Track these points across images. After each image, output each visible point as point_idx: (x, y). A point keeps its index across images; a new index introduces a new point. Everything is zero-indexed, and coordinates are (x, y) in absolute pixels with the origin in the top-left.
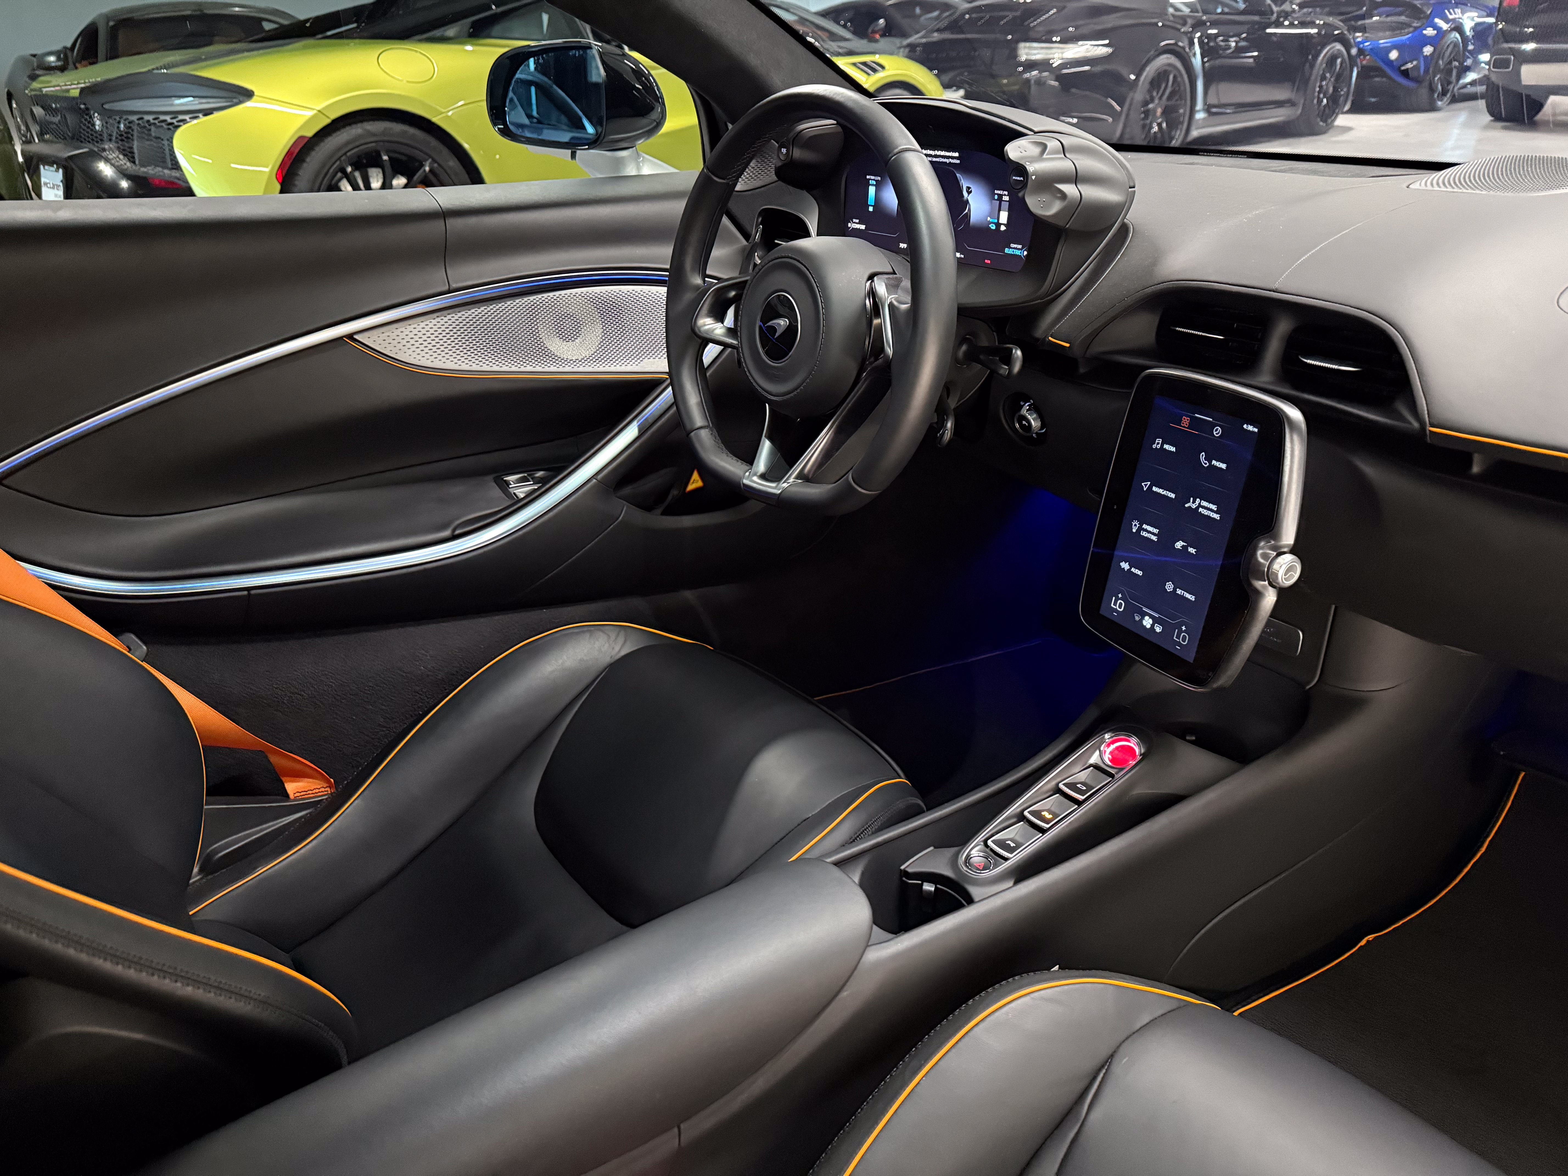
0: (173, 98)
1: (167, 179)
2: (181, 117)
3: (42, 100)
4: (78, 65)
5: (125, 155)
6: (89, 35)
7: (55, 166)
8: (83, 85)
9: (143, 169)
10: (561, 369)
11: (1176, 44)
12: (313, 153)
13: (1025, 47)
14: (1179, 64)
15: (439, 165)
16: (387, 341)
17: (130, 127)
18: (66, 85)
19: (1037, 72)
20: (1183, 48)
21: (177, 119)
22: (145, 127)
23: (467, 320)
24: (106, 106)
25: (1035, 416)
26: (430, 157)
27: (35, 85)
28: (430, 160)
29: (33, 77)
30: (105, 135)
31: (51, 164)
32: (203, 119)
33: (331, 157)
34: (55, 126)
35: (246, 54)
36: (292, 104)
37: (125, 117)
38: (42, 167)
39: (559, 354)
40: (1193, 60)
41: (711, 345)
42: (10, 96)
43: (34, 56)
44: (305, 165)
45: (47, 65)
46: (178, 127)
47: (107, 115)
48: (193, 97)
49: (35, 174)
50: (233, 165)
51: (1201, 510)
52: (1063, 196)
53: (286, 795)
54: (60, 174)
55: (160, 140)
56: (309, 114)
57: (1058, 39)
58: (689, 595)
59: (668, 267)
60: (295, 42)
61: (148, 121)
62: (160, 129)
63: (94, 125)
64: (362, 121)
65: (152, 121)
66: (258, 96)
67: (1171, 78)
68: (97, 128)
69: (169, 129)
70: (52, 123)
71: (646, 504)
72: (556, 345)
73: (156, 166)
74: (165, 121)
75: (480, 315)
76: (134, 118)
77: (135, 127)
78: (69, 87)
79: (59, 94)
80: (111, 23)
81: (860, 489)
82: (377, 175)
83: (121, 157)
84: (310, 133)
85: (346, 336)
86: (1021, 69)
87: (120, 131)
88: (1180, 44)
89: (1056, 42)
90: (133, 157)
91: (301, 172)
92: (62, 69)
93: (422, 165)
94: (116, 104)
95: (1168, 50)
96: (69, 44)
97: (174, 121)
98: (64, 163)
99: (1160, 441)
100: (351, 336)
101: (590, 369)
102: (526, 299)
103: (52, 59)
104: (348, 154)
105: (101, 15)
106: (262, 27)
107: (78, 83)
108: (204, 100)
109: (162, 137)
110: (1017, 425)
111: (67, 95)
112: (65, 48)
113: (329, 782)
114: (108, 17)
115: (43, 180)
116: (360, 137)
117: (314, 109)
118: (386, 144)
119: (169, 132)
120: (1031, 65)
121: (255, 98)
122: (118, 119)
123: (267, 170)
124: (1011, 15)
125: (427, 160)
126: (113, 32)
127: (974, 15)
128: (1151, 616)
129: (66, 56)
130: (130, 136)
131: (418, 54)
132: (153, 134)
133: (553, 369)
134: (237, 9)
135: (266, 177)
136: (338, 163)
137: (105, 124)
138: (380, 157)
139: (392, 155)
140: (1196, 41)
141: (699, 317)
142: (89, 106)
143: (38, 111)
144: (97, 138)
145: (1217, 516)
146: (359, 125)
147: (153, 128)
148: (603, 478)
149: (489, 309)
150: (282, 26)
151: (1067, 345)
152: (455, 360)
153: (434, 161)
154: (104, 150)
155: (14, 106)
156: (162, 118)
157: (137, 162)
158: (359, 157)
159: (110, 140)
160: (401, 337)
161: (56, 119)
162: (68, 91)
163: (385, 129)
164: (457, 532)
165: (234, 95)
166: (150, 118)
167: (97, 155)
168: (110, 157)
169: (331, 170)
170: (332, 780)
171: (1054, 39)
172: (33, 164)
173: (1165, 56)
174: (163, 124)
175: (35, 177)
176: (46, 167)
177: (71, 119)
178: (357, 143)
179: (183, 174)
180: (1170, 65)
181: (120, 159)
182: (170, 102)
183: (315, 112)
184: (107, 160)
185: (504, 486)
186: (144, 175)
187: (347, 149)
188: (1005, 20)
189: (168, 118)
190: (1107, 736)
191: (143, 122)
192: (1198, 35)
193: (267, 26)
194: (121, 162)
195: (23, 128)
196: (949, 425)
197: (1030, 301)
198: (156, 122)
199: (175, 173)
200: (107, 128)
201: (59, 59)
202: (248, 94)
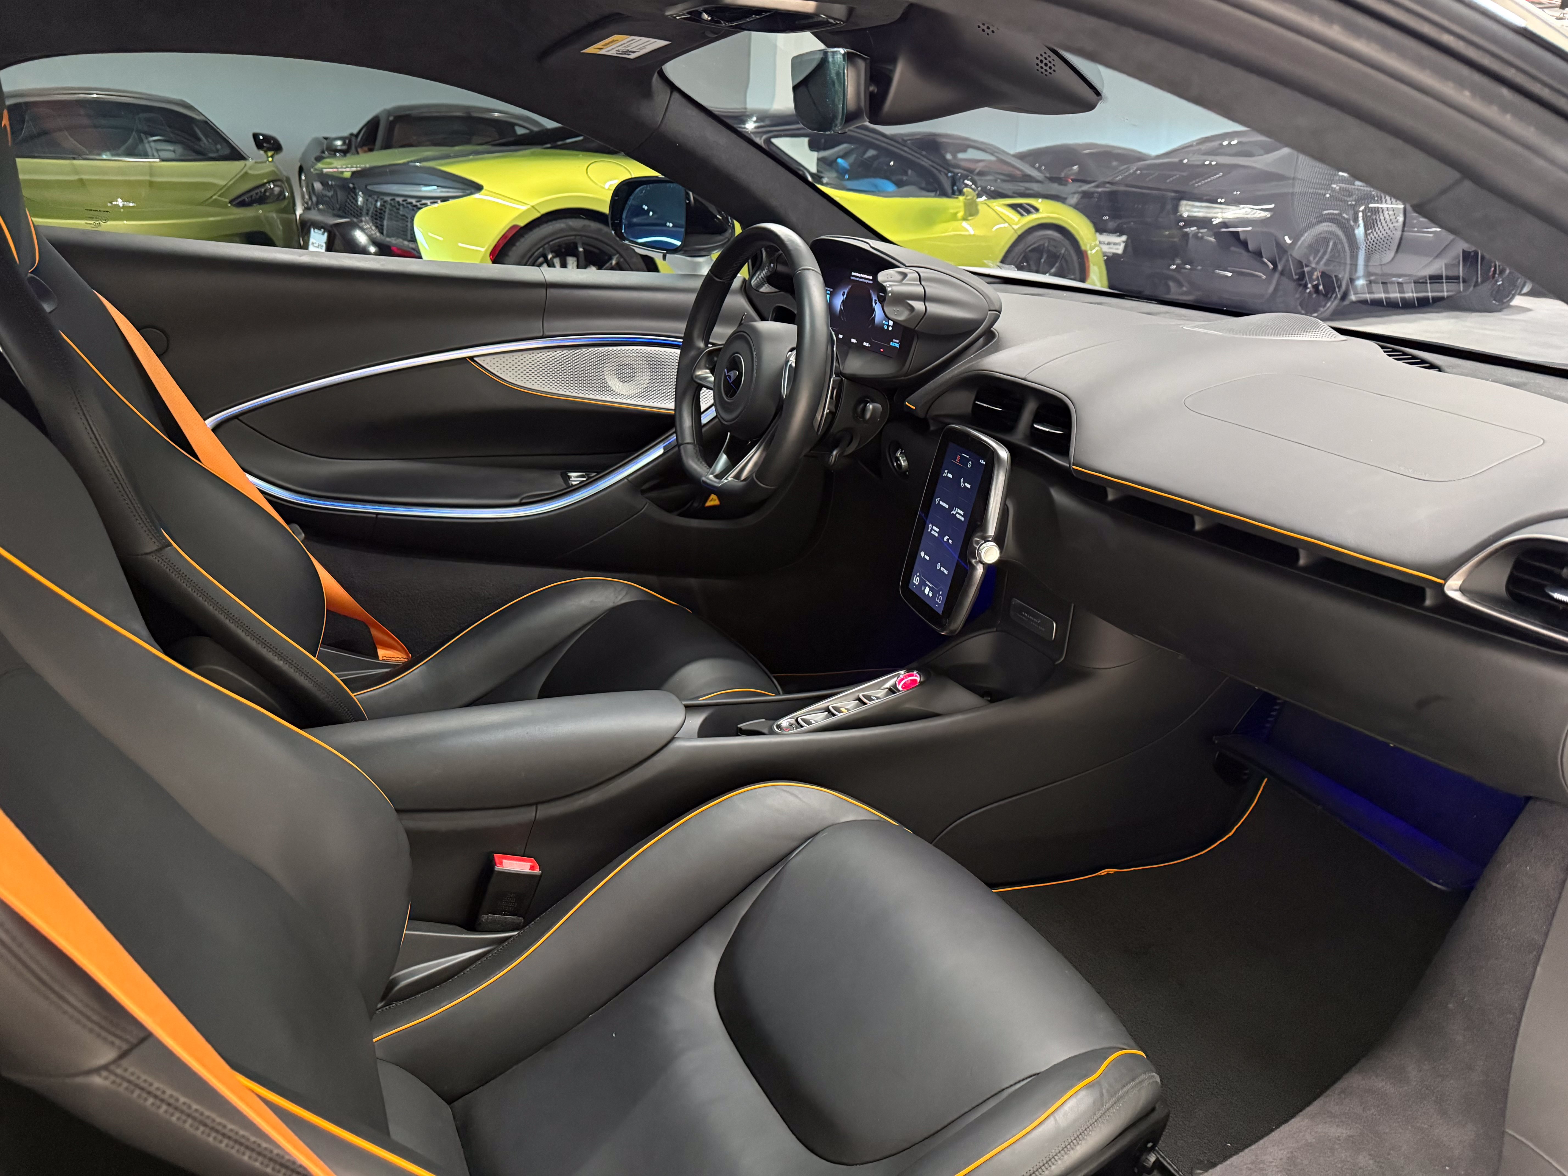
0: (421, 186)
1: (405, 249)
2: (424, 201)
3: (323, 178)
4: (359, 150)
5: (377, 227)
6: (373, 126)
7: (322, 230)
8: (354, 169)
9: (388, 239)
10: (614, 400)
11: (1340, 215)
12: (522, 240)
13: (1186, 205)
14: (1340, 233)
15: (625, 260)
16: (496, 365)
17: (384, 206)
18: (342, 168)
19: (1195, 228)
20: (1348, 220)
21: (421, 203)
22: (395, 206)
23: (553, 358)
24: (369, 187)
25: (905, 458)
26: (618, 252)
27: (319, 165)
28: (617, 256)
29: (319, 159)
30: (364, 211)
31: (319, 228)
32: (440, 204)
33: (536, 244)
34: (328, 199)
35: (486, 155)
36: (513, 199)
37: (381, 197)
38: (312, 230)
39: (614, 389)
40: (1356, 231)
41: (704, 389)
42: (301, 170)
43: (326, 138)
44: (514, 248)
45: (334, 148)
46: (420, 208)
47: (368, 194)
48: (437, 186)
49: (306, 234)
50: (460, 245)
51: (957, 515)
52: (912, 308)
53: (377, 657)
54: (324, 237)
55: (404, 218)
56: (524, 208)
57: (1223, 201)
58: (693, 582)
59: (683, 335)
60: (525, 149)
61: (398, 202)
62: (406, 209)
63: (357, 201)
64: (566, 218)
65: (401, 202)
66: (486, 190)
67: (1331, 244)
68: (359, 203)
69: (413, 210)
70: (326, 196)
71: (668, 506)
72: (614, 383)
73: (398, 237)
74: (411, 203)
75: (563, 356)
76: (388, 199)
77: (388, 206)
78: (344, 170)
79: (335, 174)
80: (391, 118)
81: (759, 483)
82: (573, 263)
83: (374, 228)
84: (522, 223)
85: (468, 357)
86: (1182, 224)
87: (376, 207)
88: (1345, 215)
89: (1221, 203)
90: (383, 230)
91: (510, 254)
92: (345, 152)
93: (610, 259)
94: (375, 186)
95: (1331, 219)
96: (355, 131)
97: (418, 204)
98: (330, 229)
99: (946, 471)
100: (472, 358)
101: (635, 403)
102: (596, 349)
103: (339, 143)
104: (551, 243)
105: (385, 110)
106: (514, 131)
107: (352, 167)
108: (444, 190)
109: (407, 215)
110: (895, 464)
111: (341, 176)
112: (352, 135)
113: (408, 656)
114: (389, 113)
115: (312, 240)
116: (561, 230)
117: (528, 204)
118: (584, 238)
119: (413, 212)
120: (1192, 221)
121: (483, 192)
122: (376, 198)
123: (483, 250)
124: (1178, 174)
125: (615, 255)
126: (391, 126)
127: (1145, 172)
128: (929, 587)
129: (350, 141)
130: (382, 212)
131: (622, 168)
132: (401, 213)
133: (608, 399)
134: (496, 114)
135: (481, 256)
136: (541, 250)
137: (366, 201)
138: (577, 248)
139: (588, 248)
140: (1360, 214)
141: (696, 369)
142: (356, 186)
143: (318, 186)
144: (357, 213)
145: (962, 519)
146: (564, 220)
147: (401, 208)
148: (632, 479)
149: (569, 352)
150: (531, 131)
151: (914, 408)
152: (541, 384)
153: (621, 256)
154: (361, 221)
155: (303, 178)
156: (409, 200)
157: (385, 232)
158: (560, 246)
159: (367, 214)
160: (506, 363)
161: (330, 194)
162: (342, 172)
163: (584, 226)
164: (524, 501)
165: (466, 187)
166: (400, 199)
167: (354, 226)
168: (365, 227)
169: (536, 254)
170: (410, 655)
171: (1219, 200)
172: (306, 227)
173: (1325, 224)
174: (409, 206)
175: (306, 238)
176: (316, 230)
177: (341, 195)
178: (559, 236)
179: (418, 246)
180: (1331, 232)
181: (372, 229)
182: (419, 189)
183: (529, 207)
184: (362, 230)
185: (567, 478)
186: (388, 244)
187: (550, 239)
188: (1171, 179)
189: (414, 201)
190: (902, 672)
191: (394, 203)
192: (1362, 208)
193: (520, 131)
194: (373, 232)
195: (307, 197)
196: (834, 453)
197: (898, 377)
198: (404, 203)
199: (412, 245)
200: (366, 204)
201: (344, 143)
202: (478, 188)
